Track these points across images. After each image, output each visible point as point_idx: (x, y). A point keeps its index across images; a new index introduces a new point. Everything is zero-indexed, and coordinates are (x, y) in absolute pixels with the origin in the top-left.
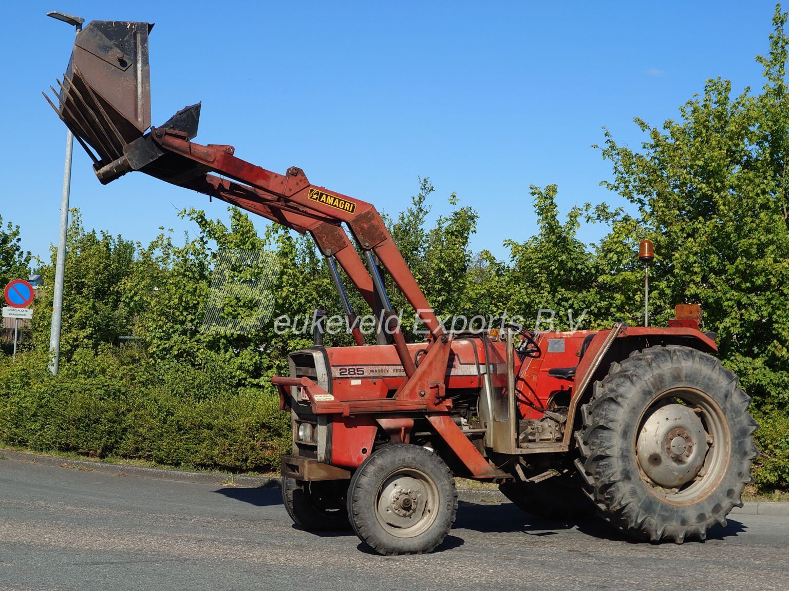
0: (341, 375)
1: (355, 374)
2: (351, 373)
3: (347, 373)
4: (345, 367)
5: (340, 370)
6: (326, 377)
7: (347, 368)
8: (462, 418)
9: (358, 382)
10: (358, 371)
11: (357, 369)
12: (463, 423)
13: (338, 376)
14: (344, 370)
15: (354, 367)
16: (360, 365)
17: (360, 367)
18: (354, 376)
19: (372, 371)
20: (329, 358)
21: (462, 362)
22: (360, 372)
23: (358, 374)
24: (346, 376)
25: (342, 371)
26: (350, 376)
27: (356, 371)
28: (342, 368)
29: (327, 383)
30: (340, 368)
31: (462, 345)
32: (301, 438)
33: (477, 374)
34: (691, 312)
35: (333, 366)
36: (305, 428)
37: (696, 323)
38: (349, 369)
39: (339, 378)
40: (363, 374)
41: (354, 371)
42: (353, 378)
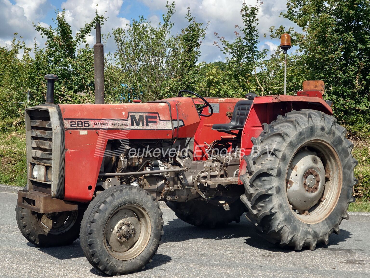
0: (71, 126)
1: (82, 126)
2: (79, 125)
3: (76, 125)
4: (75, 121)
5: (71, 122)
6: (59, 129)
7: (76, 121)
8: (159, 161)
9: (85, 133)
10: (84, 124)
11: (84, 122)
12: (160, 165)
13: (69, 127)
14: (74, 123)
15: (82, 121)
16: (87, 119)
17: (86, 121)
18: (82, 128)
19: (95, 124)
20: (62, 112)
21: (161, 119)
22: (86, 125)
23: (85, 126)
24: (75, 128)
25: (72, 123)
26: (79, 128)
27: (83, 124)
28: (72, 121)
29: (60, 134)
30: (71, 121)
31: (161, 106)
32: (35, 177)
33: (172, 128)
34: (316, 87)
35: (65, 119)
36: (39, 170)
37: (321, 94)
38: (78, 122)
39: (70, 129)
40: (89, 126)
41: (82, 124)
42: (81, 129)
